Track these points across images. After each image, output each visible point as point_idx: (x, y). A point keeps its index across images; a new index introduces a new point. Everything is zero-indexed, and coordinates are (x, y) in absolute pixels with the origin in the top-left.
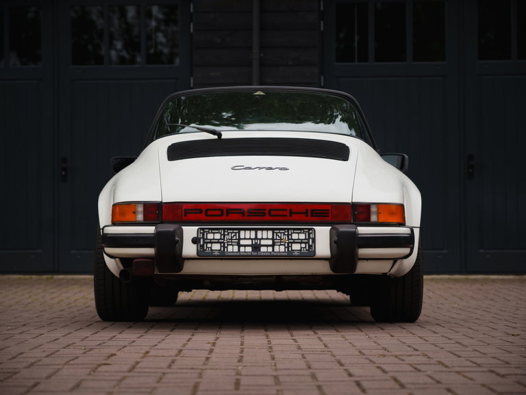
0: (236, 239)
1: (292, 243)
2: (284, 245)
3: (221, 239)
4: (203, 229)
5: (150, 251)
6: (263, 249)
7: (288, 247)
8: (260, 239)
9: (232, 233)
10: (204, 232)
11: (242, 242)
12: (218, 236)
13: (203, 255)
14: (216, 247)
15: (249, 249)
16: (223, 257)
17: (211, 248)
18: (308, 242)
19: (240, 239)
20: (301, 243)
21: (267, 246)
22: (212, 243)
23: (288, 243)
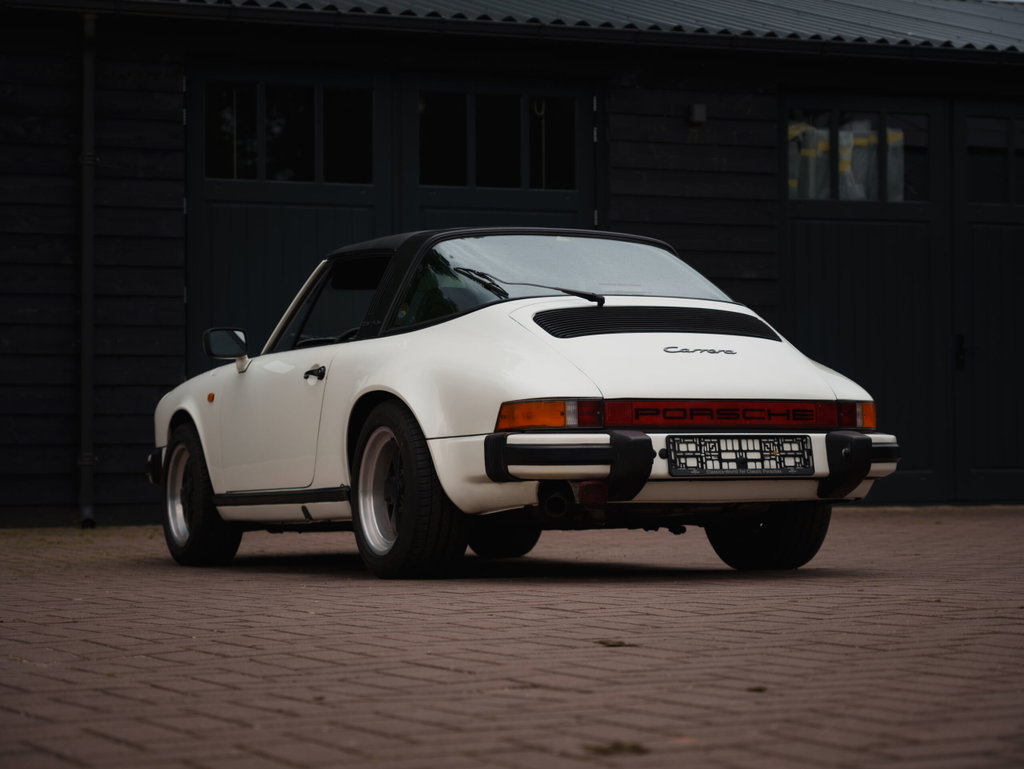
0: (716, 452)
1: (784, 456)
2: (775, 459)
3: (697, 451)
4: (673, 437)
5: (603, 469)
6: (751, 465)
7: (780, 462)
8: (746, 452)
9: (709, 443)
10: (674, 441)
11: (725, 456)
12: (692, 447)
13: (677, 474)
14: (692, 462)
15: (733, 466)
16: (704, 477)
17: (686, 464)
18: (803, 456)
19: (720, 451)
20: (794, 456)
21: (755, 461)
22: (686, 457)
23: (780, 457)
